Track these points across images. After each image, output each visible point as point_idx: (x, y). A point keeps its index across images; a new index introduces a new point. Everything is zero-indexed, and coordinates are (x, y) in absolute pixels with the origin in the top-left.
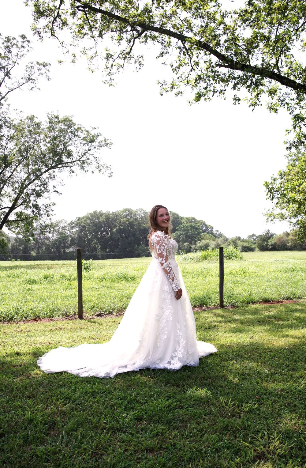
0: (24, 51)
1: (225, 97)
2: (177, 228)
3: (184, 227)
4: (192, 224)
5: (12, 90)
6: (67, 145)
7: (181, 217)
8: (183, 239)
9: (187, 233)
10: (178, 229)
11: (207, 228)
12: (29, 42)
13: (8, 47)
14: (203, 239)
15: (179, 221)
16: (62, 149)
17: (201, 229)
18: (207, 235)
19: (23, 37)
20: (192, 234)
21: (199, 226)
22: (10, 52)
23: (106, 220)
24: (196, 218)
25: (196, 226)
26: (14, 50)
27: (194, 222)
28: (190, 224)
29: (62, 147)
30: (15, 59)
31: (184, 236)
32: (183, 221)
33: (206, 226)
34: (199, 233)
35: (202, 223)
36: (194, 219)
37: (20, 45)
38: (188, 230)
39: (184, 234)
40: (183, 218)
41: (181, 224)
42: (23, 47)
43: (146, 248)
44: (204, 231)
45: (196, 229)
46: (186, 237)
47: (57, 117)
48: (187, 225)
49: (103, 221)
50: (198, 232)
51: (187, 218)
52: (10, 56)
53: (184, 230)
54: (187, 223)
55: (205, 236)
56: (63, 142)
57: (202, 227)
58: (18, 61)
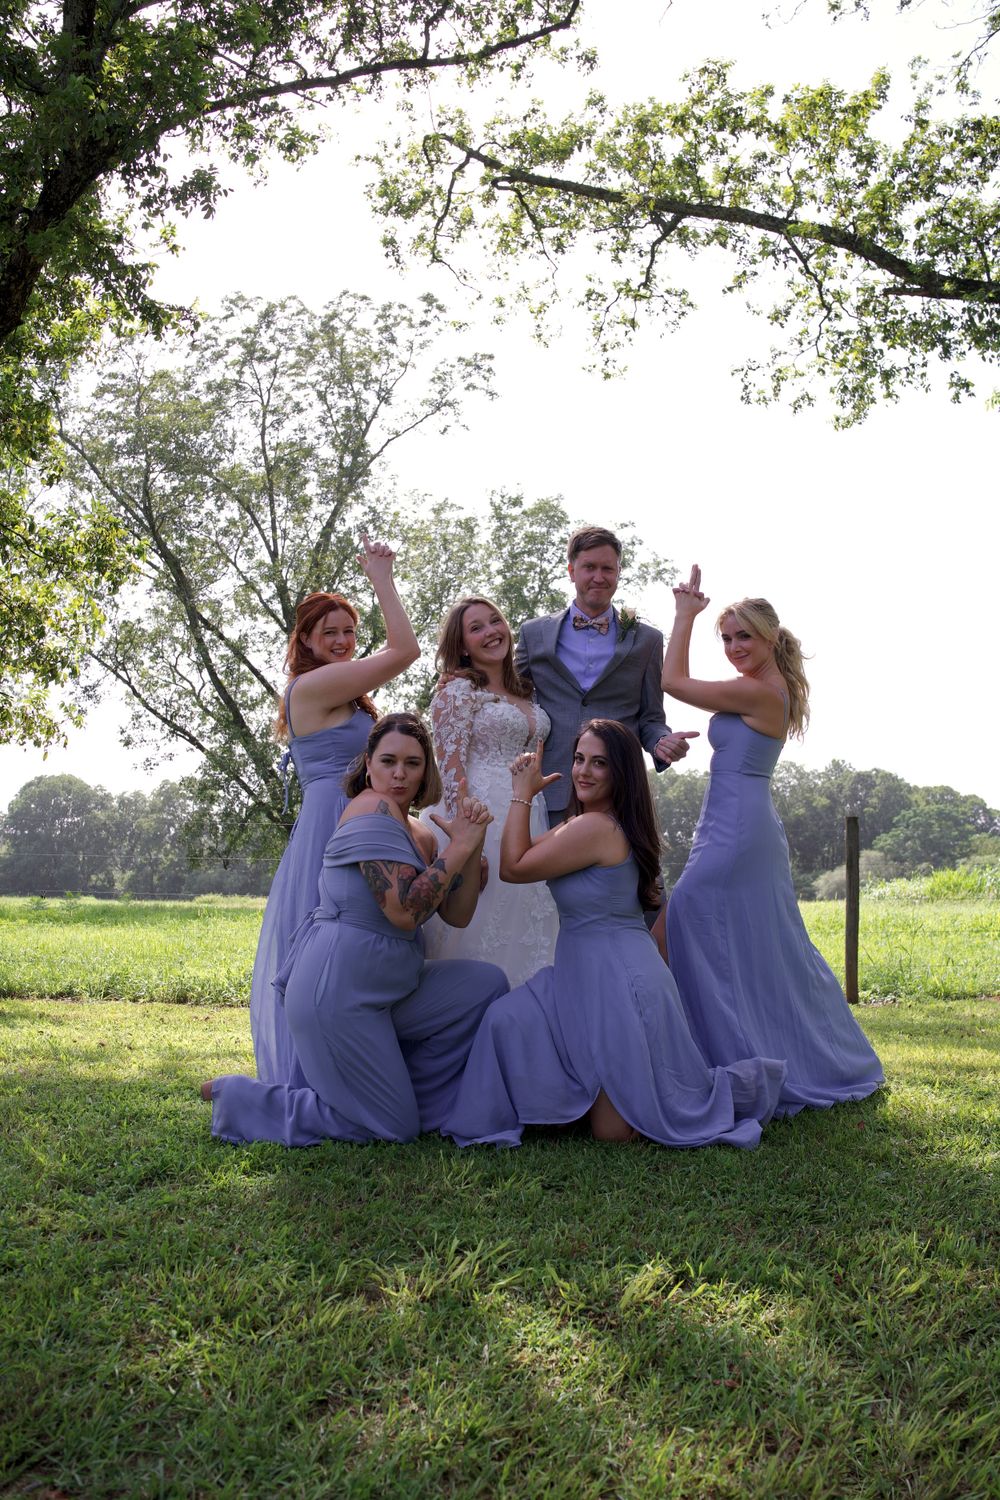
0: (429, 332)
1: (926, 383)
2: (896, 818)
3: (915, 816)
4: (942, 806)
5: (397, 434)
6: (550, 577)
7: (907, 785)
8: (915, 851)
9: (927, 834)
10: (898, 821)
11: (992, 819)
12: (440, 308)
13: (387, 329)
14: (975, 852)
15: (902, 796)
16: (537, 589)
17: (970, 823)
18: (990, 842)
19: (429, 299)
20: (942, 837)
21: (964, 813)
22: (393, 340)
23: (685, 794)
24: (956, 789)
25: (954, 814)
26: (402, 333)
27: (951, 802)
28: (934, 807)
29: (536, 585)
30: (405, 357)
31: (917, 842)
32: (914, 797)
33: (988, 813)
34: (964, 835)
35: (973, 804)
36: (948, 791)
37: (416, 321)
38: (931, 825)
39: (919, 837)
40: (916, 788)
41: (908, 806)
42: (424, 323)
43: (802, 877)
44: (982, 829)
45: (957, 823)
46: (923, 844)
47: (516, 502)
48: (927, 809)
49: (678, 798)
50: (961, 832)
51: (927, 790)
52: (391, 348)
53: (916, 826)
54: (928, 803)
55: (981, 842)
56: (538, 569)
57: (976, 815)
58: (414, 359)
